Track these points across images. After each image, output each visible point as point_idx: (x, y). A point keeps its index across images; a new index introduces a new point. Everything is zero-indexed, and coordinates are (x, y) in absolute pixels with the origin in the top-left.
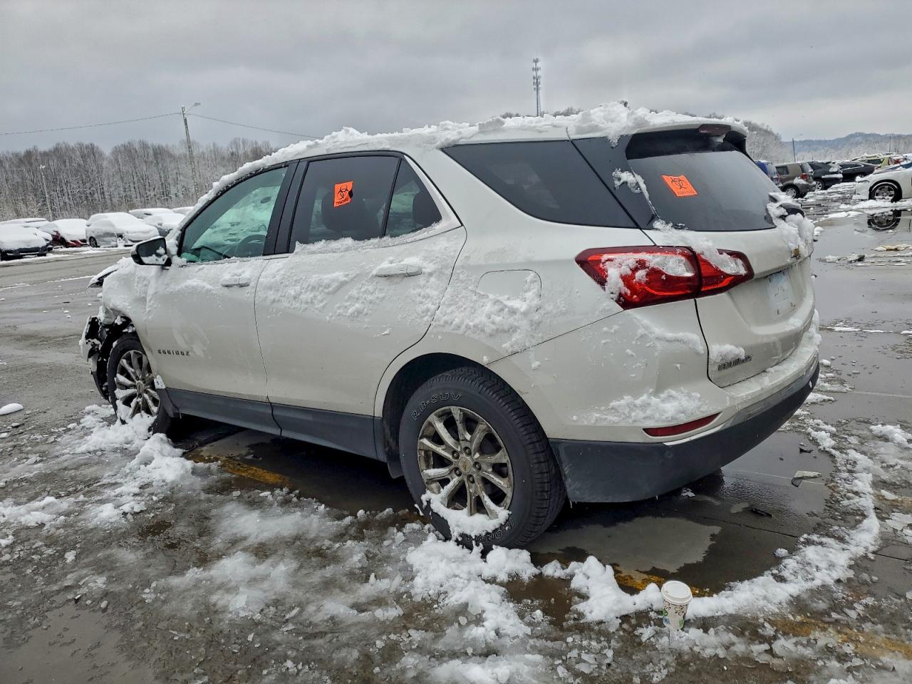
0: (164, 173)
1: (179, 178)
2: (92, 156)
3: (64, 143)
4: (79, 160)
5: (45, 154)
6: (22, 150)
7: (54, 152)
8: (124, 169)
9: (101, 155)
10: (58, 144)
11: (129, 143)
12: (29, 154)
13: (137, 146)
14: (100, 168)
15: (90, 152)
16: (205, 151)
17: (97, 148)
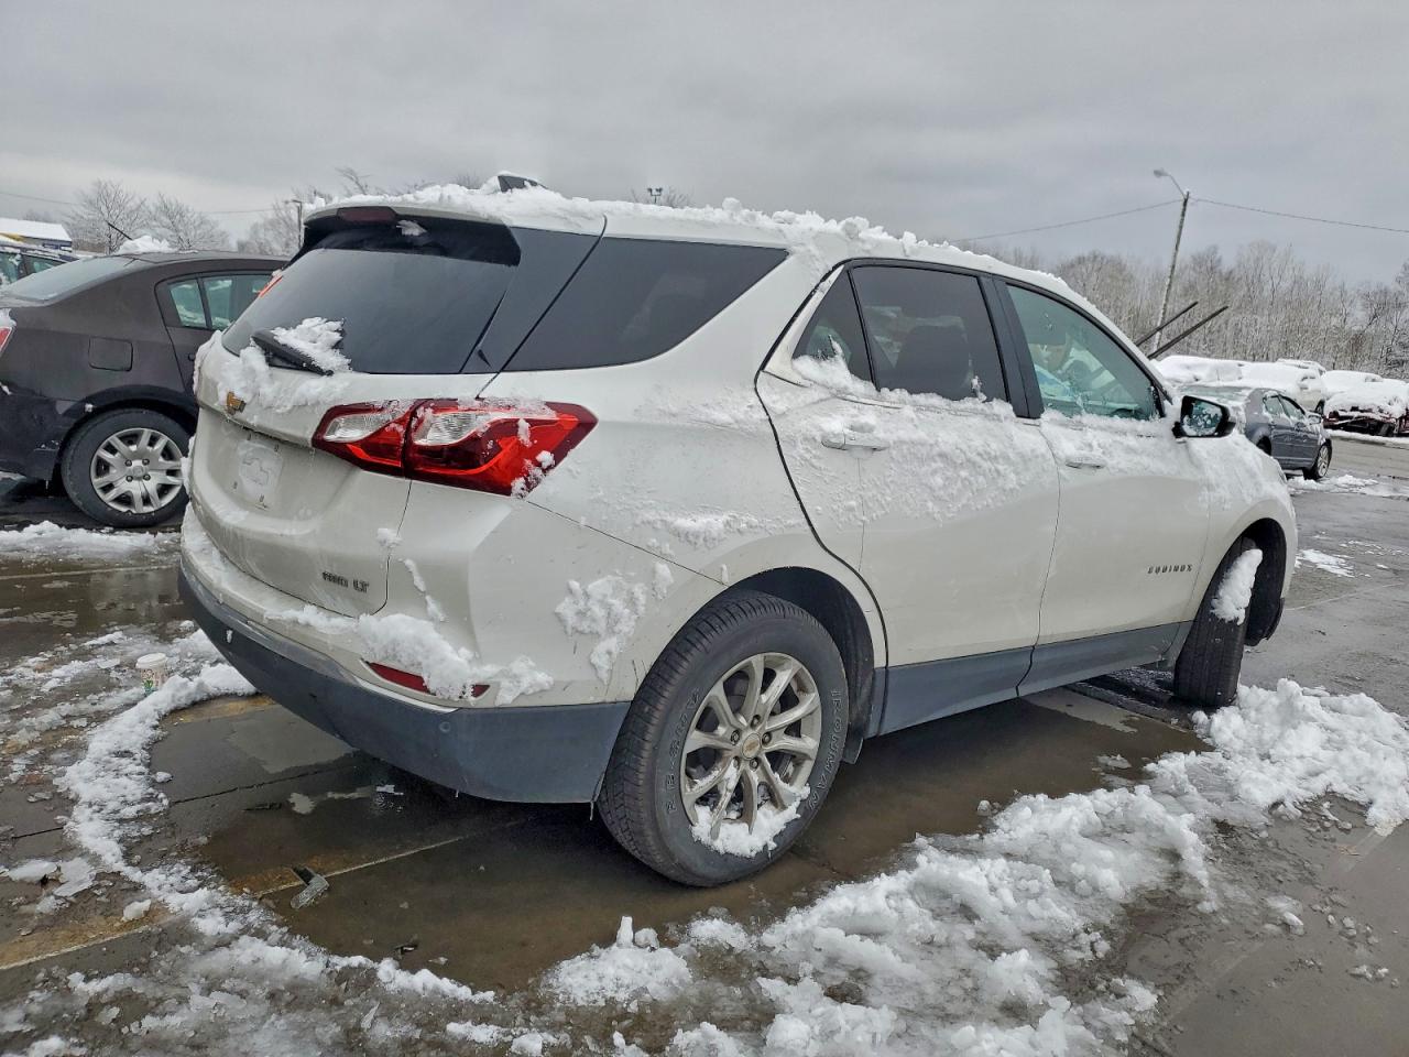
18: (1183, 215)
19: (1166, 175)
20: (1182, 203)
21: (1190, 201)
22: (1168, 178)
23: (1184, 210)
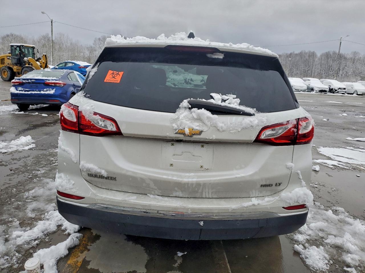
0: (339, 65)
1: (345, 68)
2: (313, 56)
3: (304, 51)
4: (307, 57)
5: (296, 54)
6: (289, 52)
7: (300, 54)
8: (323, 62)
9: (316, 56)
10: (302, 51)
11: (329, 52)
12: (291, 54)
13: (331, 53)
14: (314, 61)
15: (312, 55)
16: (362, 57)
17: (316, 53)
18: (52, 25)
19: (45, 13)
20: (51, 22)
21: (53, 21)
22: (45, 14)
23: (52, 24)
